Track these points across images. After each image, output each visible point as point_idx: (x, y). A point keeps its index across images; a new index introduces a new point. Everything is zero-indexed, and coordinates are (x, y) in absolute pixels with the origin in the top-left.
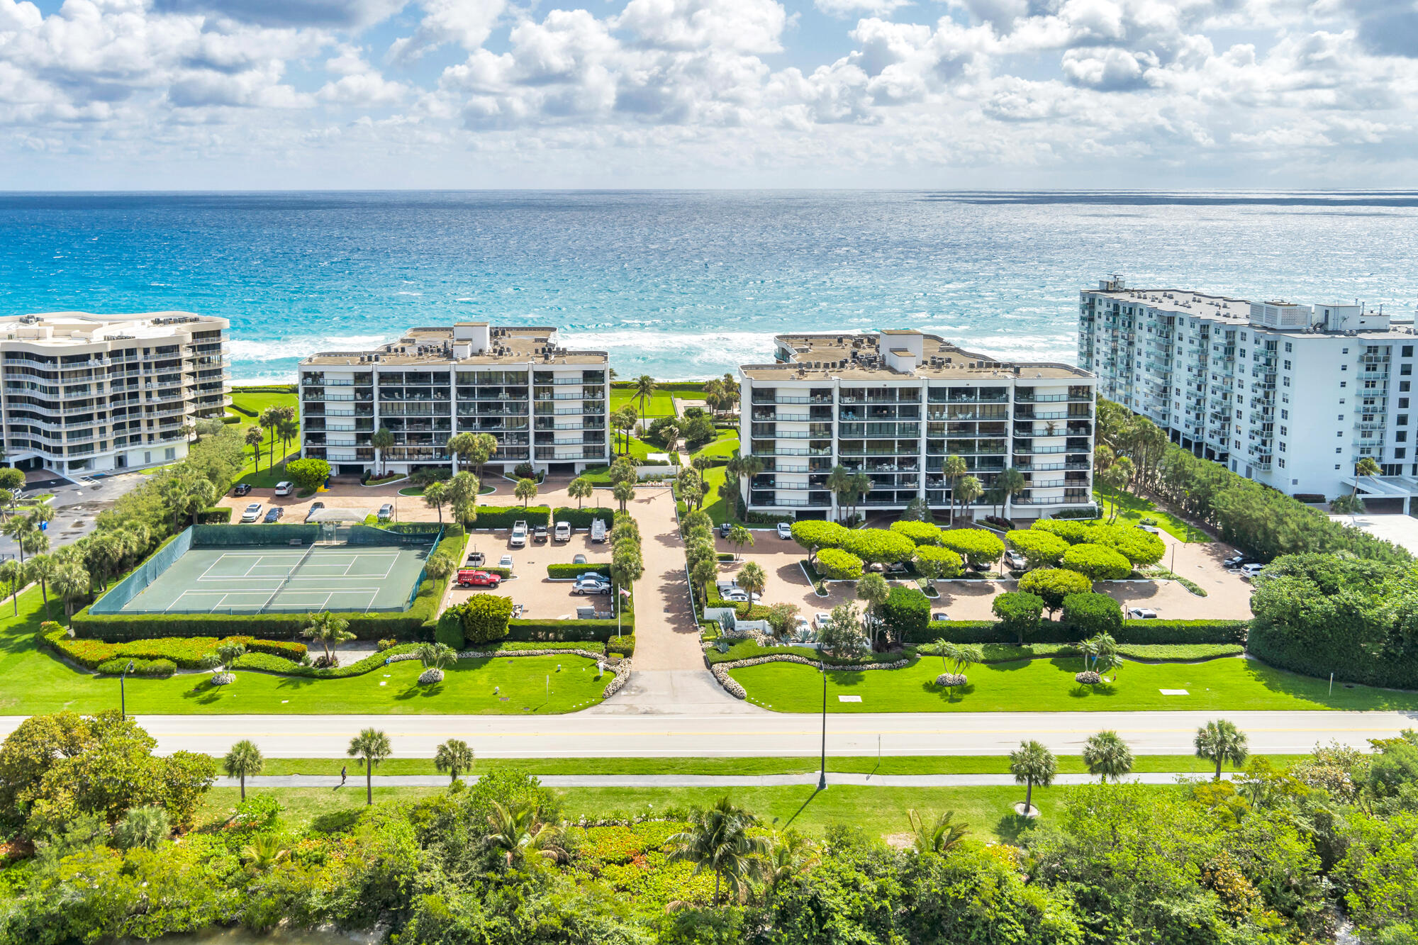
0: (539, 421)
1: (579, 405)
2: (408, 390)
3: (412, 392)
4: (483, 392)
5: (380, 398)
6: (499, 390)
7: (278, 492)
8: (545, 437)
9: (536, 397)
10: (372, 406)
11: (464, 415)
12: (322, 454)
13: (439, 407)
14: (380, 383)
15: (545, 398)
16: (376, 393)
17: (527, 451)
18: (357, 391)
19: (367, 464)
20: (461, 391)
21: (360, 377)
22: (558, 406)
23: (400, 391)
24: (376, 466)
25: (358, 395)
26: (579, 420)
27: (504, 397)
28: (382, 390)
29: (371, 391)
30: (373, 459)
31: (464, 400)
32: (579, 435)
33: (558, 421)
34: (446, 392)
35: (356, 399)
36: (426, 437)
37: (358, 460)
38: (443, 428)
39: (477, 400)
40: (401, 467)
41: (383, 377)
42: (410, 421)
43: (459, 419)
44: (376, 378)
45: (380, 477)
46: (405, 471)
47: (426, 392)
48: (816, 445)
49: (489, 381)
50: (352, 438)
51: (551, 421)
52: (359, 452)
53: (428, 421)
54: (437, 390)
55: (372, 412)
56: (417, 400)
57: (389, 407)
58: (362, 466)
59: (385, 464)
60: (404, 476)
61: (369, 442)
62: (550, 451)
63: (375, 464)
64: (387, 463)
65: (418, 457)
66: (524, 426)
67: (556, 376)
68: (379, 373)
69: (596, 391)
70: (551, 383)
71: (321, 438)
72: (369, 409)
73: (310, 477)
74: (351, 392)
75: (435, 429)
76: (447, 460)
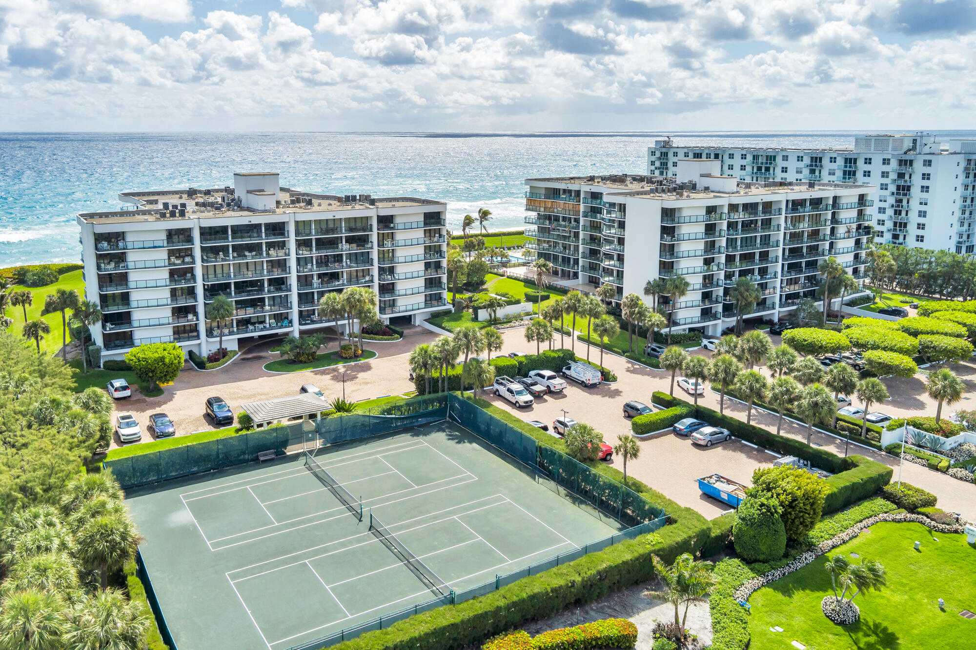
0: (382, 271)
2: (235, 248)
3: (239, 250)
4: (321, 244)
5: (203, 260)
6: (338, 241)
7: (118, 395)
8: (388, 288)
9: (380, 245)
10: (191, 270)
11: (305, 272)
12: (127, 340)
13: (273, 266)
14: (202, 241)
15: (388, 245)
16: (197, 253)
18: (171, 253)
19: (187, 345)
20: (300, 244)
21: (171, 235)
22: (400, 253)
23: (225, 249)
24: (204, 346)
25: (173, 259)
26: (421, 267)
27: (344, 248)
28: (205, 251)
29: (189, 253)
30: (197, 337)
31: (305, 253)
32: (420, 283)
33: (399, 270)
34: (283, 246)
35: (169, 263)
36: (257, 304)
38: (280, 290)
39: (315, 254)
40: (231, 343)
41: (206, 233)
42: (240, 286)
43: (299, 278)
44: (196, 235)
46: (236, 348)
47: (255, 248)
48: (707, 262)
49: (327, 231)
50: (166, 314)
51: (393, 270)
52: (177, 331)
53: (257, 285)
54: (270, 245)
55: (193, 279)
56: (250, 258)
57: (213, 271)
59: (221, 341)
60: (235, 353)
61: (190, 316)
62: (393, 304)
63: (199, 345)
64: (223, 338)
65: (251, 327)
66: (367, 278)
67: (398, 220)
68: (201, 228)
69: (433, 235)
70: (393, 228)
71: (124, 318)
72: (189, 275)
73: (169, 367)
74: (163, 255)
75: (269, 292)
76: (286, 327)
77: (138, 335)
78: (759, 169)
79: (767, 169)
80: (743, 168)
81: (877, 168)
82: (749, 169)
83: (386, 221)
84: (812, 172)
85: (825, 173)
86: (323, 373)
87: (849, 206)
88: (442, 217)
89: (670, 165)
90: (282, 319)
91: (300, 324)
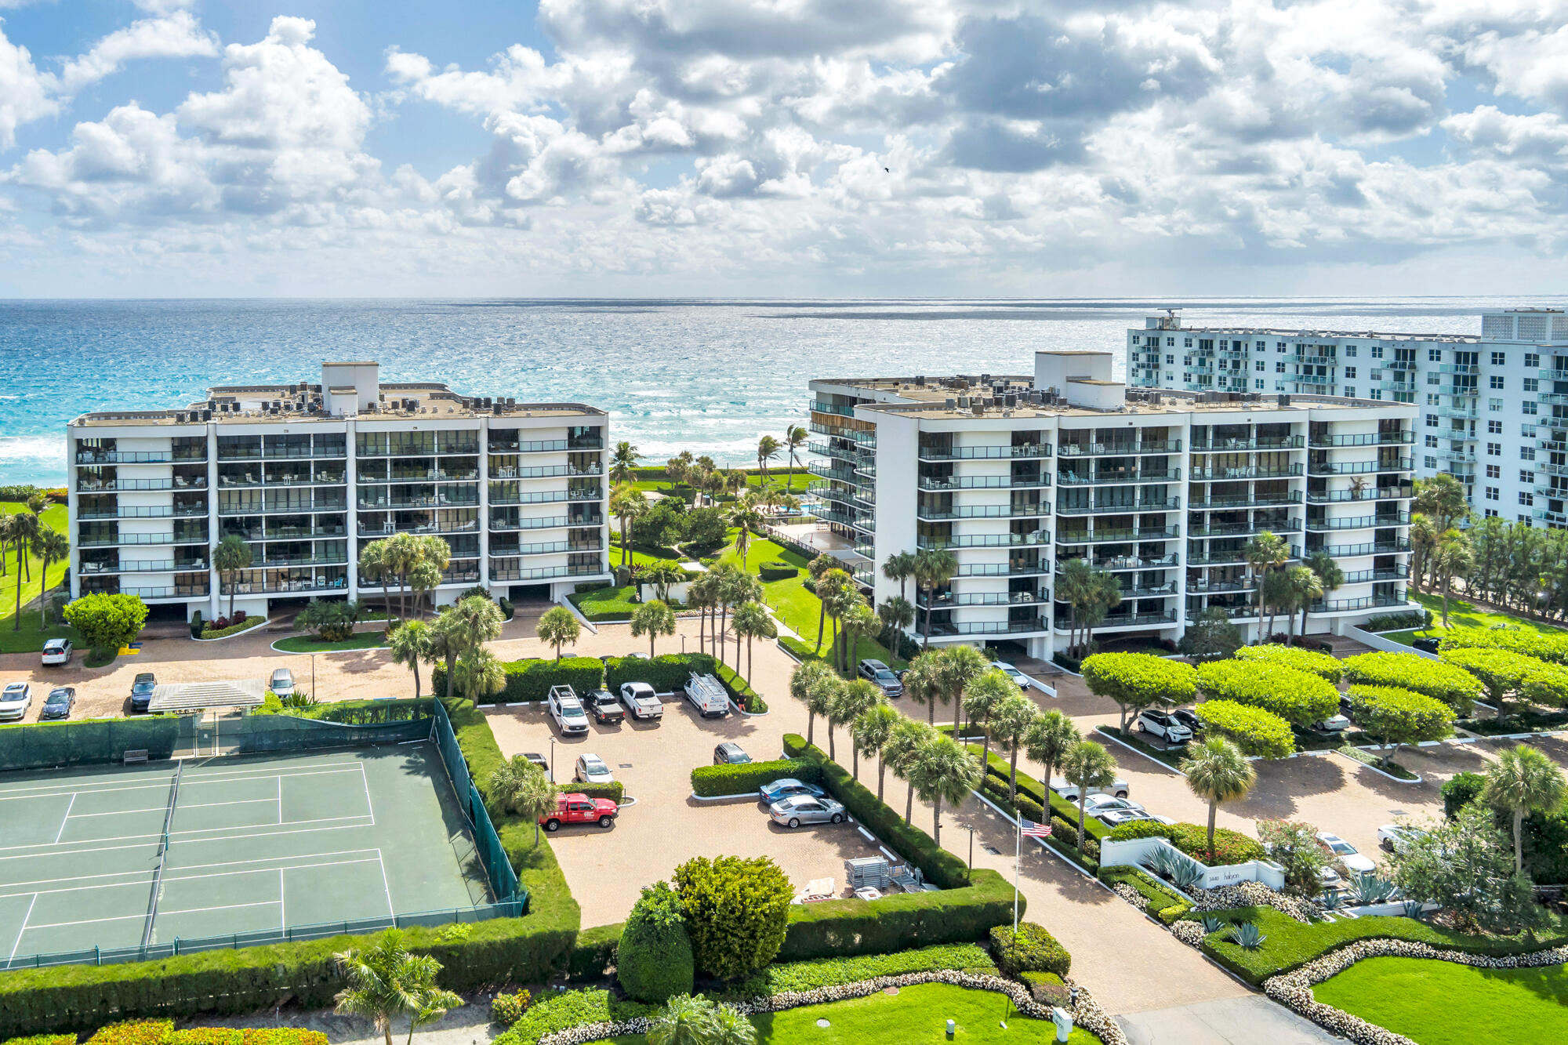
0: (496, 514)
1: (562, 485)
2: (270, 468)
3: (276, 470)
4: (399, 468)
5: (220, 483)
6: (426, 464)
7: (50, 659)
8: (505, 542)
9: (492, 473)
10: (204, 497)
11: (370, 508)
12: (111, 585)
13: (323, 495)
14: (220, 456)
15: (505, 476)
16: (213, 473)
17: (475, 567)
18: (177, 471)
19: (193, 602)
20: (363, 468)
21: (182, 446)
23: (254, 469)
24: (214, 605)
25: (180, 480)
26: (562, 511)
27: (436, 477)
28: (223, 470)
29: (203, 471)
30: (207, 591)
31: (371, 481)
32: (561, 536)
33: (526, 514)
34: (338, 469)
35: (175, 485)
36: (299, 550)
37: (178, 594)
38: (332, 532)
39: (389, 481)
40: (255, 604)
41: (227, 445)
42: (275, 523)
43: (360, 516)
44: (212, 447)
45: (221, 625)
46: (263, 611)
47: (301, 470)
48: (1020, 528)
49: (412, 449)
50: (166, 556)
51: (515, 512)
52: (180, 582)
53: (303, 522)
54: (321, 466)
55: (205, 509)
56: (288, 483)
57: (235, 499)
58: (184, 606)
59: (232, 601)
60: (261, 620)
61: (199, 561)
62: (514, 565)
63: (210, 601)
64: (236, 597)
65: (285, 585)
66: (471, 524)
67: (524, 437)
68: (219, 438)
69: (586, 461)
70: (517, 449)
71: (110, 557)
72: (199, 503)
73: (113, 627)
74: (166, 473)
75: (317, 535)
76: (338, 588)
77: (125, 582)
78: (1308, 370)
79: (1322, 371)
80: (1280, 367)
81: (1514, 371)
82: (1290, 369)
83: (505, 439)
84: (1399, 377)
85: (1421, 379)
86: (338, 658)
87: (1359, 441)
88: (603, 435)
89: (1162, 360)
90: (337, 574)
91: (360, 585)
